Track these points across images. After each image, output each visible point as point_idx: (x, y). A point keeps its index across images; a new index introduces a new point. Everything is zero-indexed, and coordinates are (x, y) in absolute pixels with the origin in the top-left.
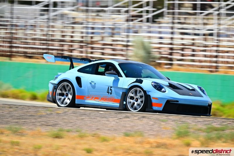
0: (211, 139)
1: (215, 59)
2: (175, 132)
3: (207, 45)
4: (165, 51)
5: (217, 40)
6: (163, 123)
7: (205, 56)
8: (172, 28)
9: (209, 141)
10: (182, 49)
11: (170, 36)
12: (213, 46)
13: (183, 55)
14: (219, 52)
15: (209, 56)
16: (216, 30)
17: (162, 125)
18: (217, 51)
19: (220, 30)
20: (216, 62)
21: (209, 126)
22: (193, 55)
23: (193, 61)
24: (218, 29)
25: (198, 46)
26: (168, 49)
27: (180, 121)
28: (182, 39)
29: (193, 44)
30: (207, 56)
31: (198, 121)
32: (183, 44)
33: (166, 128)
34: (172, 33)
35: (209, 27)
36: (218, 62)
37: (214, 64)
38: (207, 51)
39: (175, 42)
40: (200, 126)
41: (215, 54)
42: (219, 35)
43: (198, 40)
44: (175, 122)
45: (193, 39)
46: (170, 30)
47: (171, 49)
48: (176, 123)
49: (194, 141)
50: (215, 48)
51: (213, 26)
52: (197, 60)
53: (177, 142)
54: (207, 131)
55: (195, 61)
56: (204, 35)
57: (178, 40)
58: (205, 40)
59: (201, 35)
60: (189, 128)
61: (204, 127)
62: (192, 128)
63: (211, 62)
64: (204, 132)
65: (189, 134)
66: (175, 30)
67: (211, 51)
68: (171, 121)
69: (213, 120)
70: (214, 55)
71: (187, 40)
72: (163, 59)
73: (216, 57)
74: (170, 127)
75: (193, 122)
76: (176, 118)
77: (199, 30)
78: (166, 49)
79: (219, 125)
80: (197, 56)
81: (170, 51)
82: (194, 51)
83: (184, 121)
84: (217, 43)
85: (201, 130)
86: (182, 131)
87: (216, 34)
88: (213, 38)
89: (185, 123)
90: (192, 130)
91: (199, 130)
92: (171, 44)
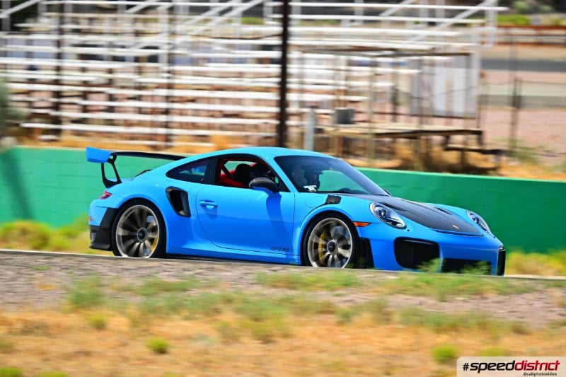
0: (155, 311)
1: (163, 118)
2: (66, 296)
3: (143, 85)
4: (43, 100)
5: (169, 72)
6: (37, 275)
7: (140, 111)
8: (59, 44)
9: (151, 316)
10: (84, 95)
11: (54, 63)
12: (159, 86)
13: (85, 109)
14: (173, 102)
15: (149, 110)
16: (166, 47)
17: (36, 279)
18: (168, 99)
19: (174, 47)
20: (166, 125)
21: (151, 280)
22: (111, 110)
23: (110, 122)
24: (169, 44)
25: (123, 87)
26: (49, 94)
27: (80, 270)
28: (84, 70)
29: (110, 83)
30: (143, 110)
31: (122, 269)
32: (85, 83)
33: (45, 286)
34: (59, 56)
35: (147, 40)
36: (170, 125)
37: (162, 131)
38: (143, 98)
39: (67, 77)
40: (128, 280)
41: (164, 105)
42: (172, 60)
43: (123, 71)
44: (69, 271)
45: (110, 71)
46: (54, 50)
47: (58, 94)
48: (71, 273)
49: (113, 316)
50: (164, 92)
51: (158, 37)
52: (119, 120)
53: (72, 319)
54: (146, 292)
55: (116, 122)
56: (137, 59)
57: (73, 73)
58: (140, 71)
59: (130, 61)
60: (102, 286)
61: (139, 283)
62: (108, 285)
63: (153, 124)
64: (138, 294)
65: (102, 299)
66: (67, 49)
67: (153, 98)
68: (58, 269)
69: (159, 267)
70: (162, 109)
71: (96, 72)
72: (37, 120)
73: (167, 112)
74: (54, 284)
75: (111, 271)
76: (71, 261)
77: (123, 47)
78: (44, 96)
79: (174, 276)
80: (119, 112)
81: (55, 100)
82: (111, 98)
83: (89, 268)
84: (168, 78)
85: (130, 290)
86: (83, 292)
87: (165, 58)
88: (157, 68)
89: (91, 275)
90: (108, 291)
91: (127, 289)
92: (56, 82)
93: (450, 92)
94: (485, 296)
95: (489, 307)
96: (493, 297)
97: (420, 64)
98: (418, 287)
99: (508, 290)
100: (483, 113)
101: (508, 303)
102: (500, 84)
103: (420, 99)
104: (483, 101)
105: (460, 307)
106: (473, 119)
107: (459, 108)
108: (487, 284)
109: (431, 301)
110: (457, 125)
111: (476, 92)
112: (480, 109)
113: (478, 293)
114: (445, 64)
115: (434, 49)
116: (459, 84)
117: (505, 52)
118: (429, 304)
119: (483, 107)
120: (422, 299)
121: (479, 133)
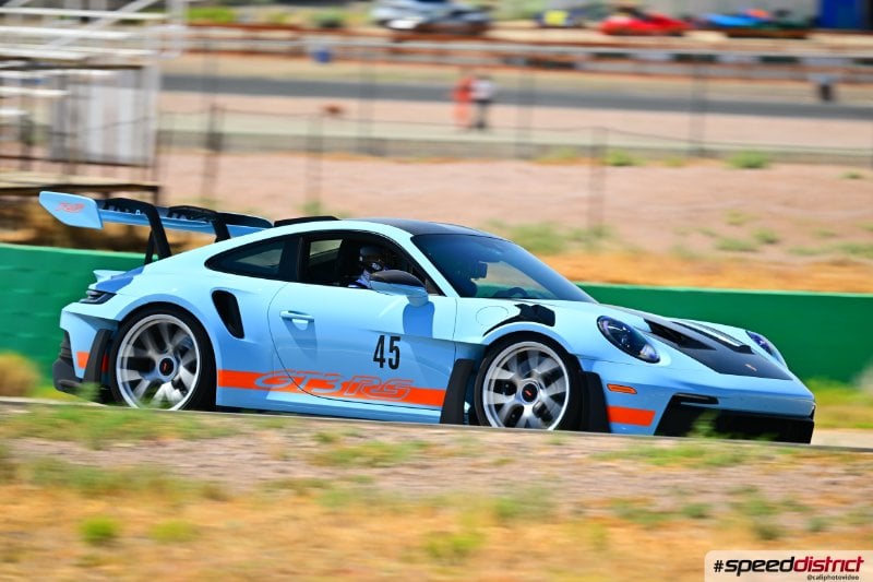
93: (111, 126)
94: (161, 441)
95: (170, 458)
96: (176, 443)
97: (63, 82)
98: (59, 426)
99: (197, 432)
100: (163, 158)
101: (196, 453)
102: (189, 113)
103: (62, 135)
104: (164, 140)
105: (122, 458)
106: (145, 167)
107: (124, 151)
108: (164, 423)
109: (79, 449)
110: (123, 176)
111: (153, 126)
112: (157, 152)
113: (151, 437)
114: (105, 83)
115: (87, 59)
116: (126, 114)
117: (197, 64)
118: (75, 454)
119: (164, 148)
120: (64, 445)
121: (154, 189)
